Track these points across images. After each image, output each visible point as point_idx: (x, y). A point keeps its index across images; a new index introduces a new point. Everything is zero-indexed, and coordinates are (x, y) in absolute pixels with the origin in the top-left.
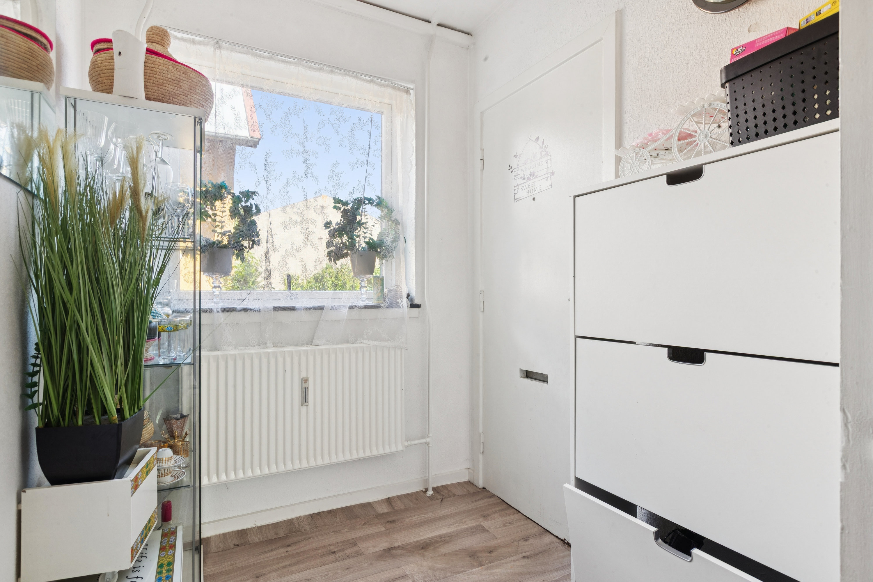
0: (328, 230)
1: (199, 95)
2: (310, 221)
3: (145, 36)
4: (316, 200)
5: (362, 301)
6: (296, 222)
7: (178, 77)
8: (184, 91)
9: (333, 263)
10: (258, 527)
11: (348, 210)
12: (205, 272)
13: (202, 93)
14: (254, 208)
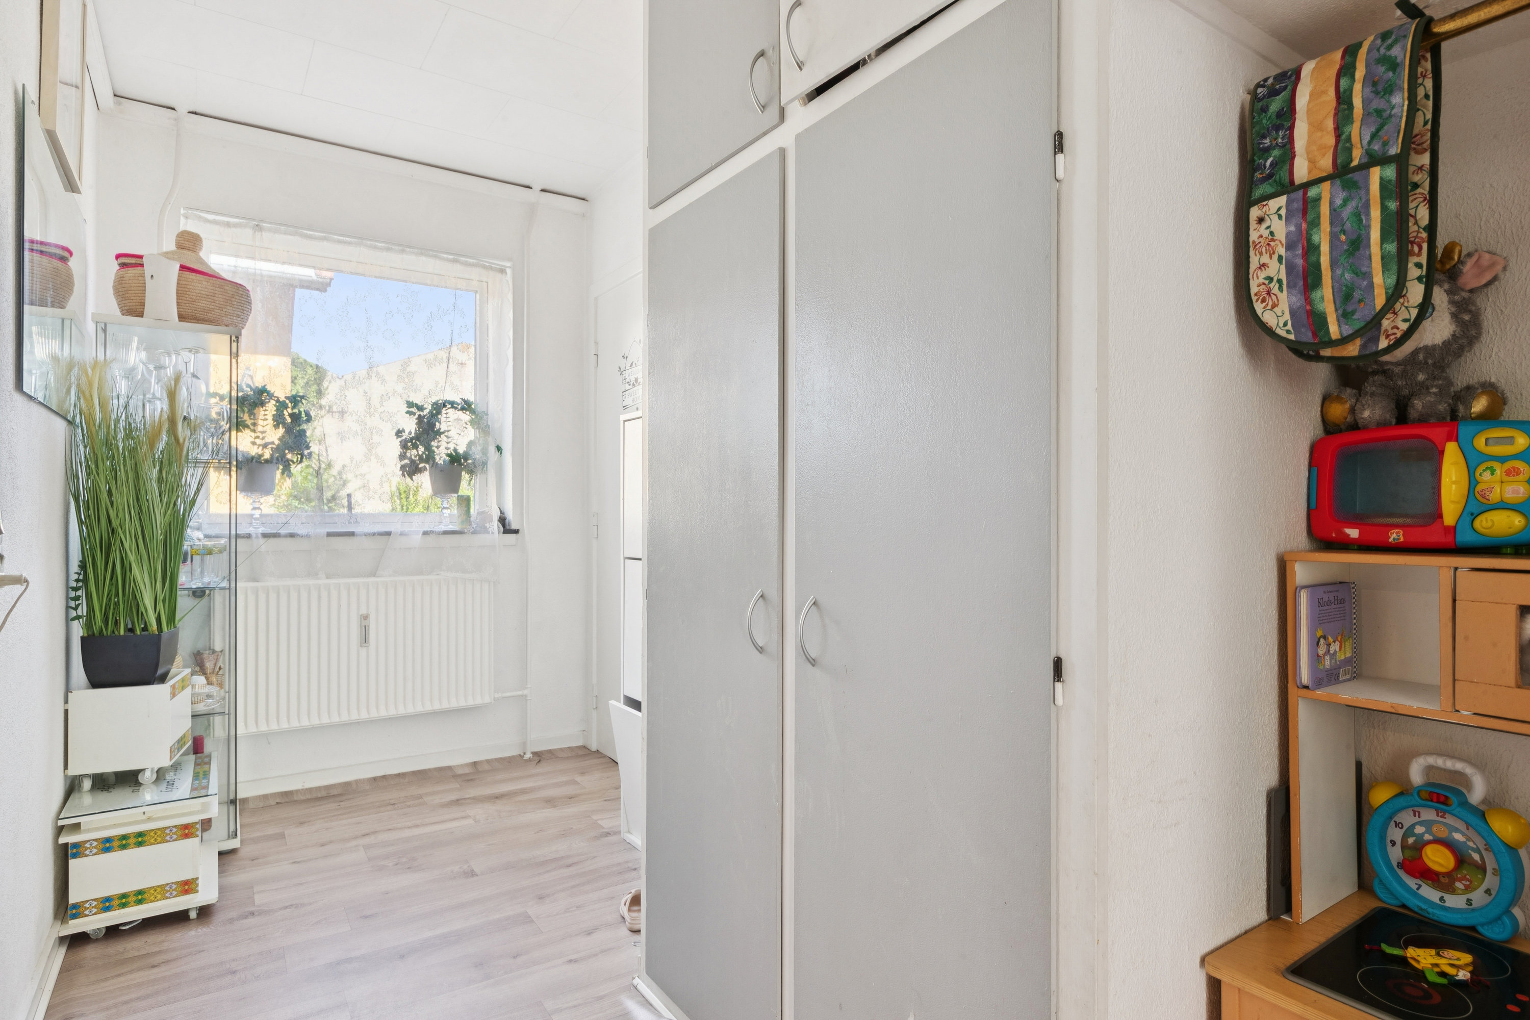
0: (400, 439)
1: (235, 306)
2: (374, 431)
3: (175, 243)
4: (382, 405)
5: (444, 525)
6: (356, 432)
7: (213, 291)
8: (219, 305)
9: (408, 479)
10: (306, 789)
11: (424, 416)
12: (242, 491)
13: (239, 304)
14: (303, 415)
